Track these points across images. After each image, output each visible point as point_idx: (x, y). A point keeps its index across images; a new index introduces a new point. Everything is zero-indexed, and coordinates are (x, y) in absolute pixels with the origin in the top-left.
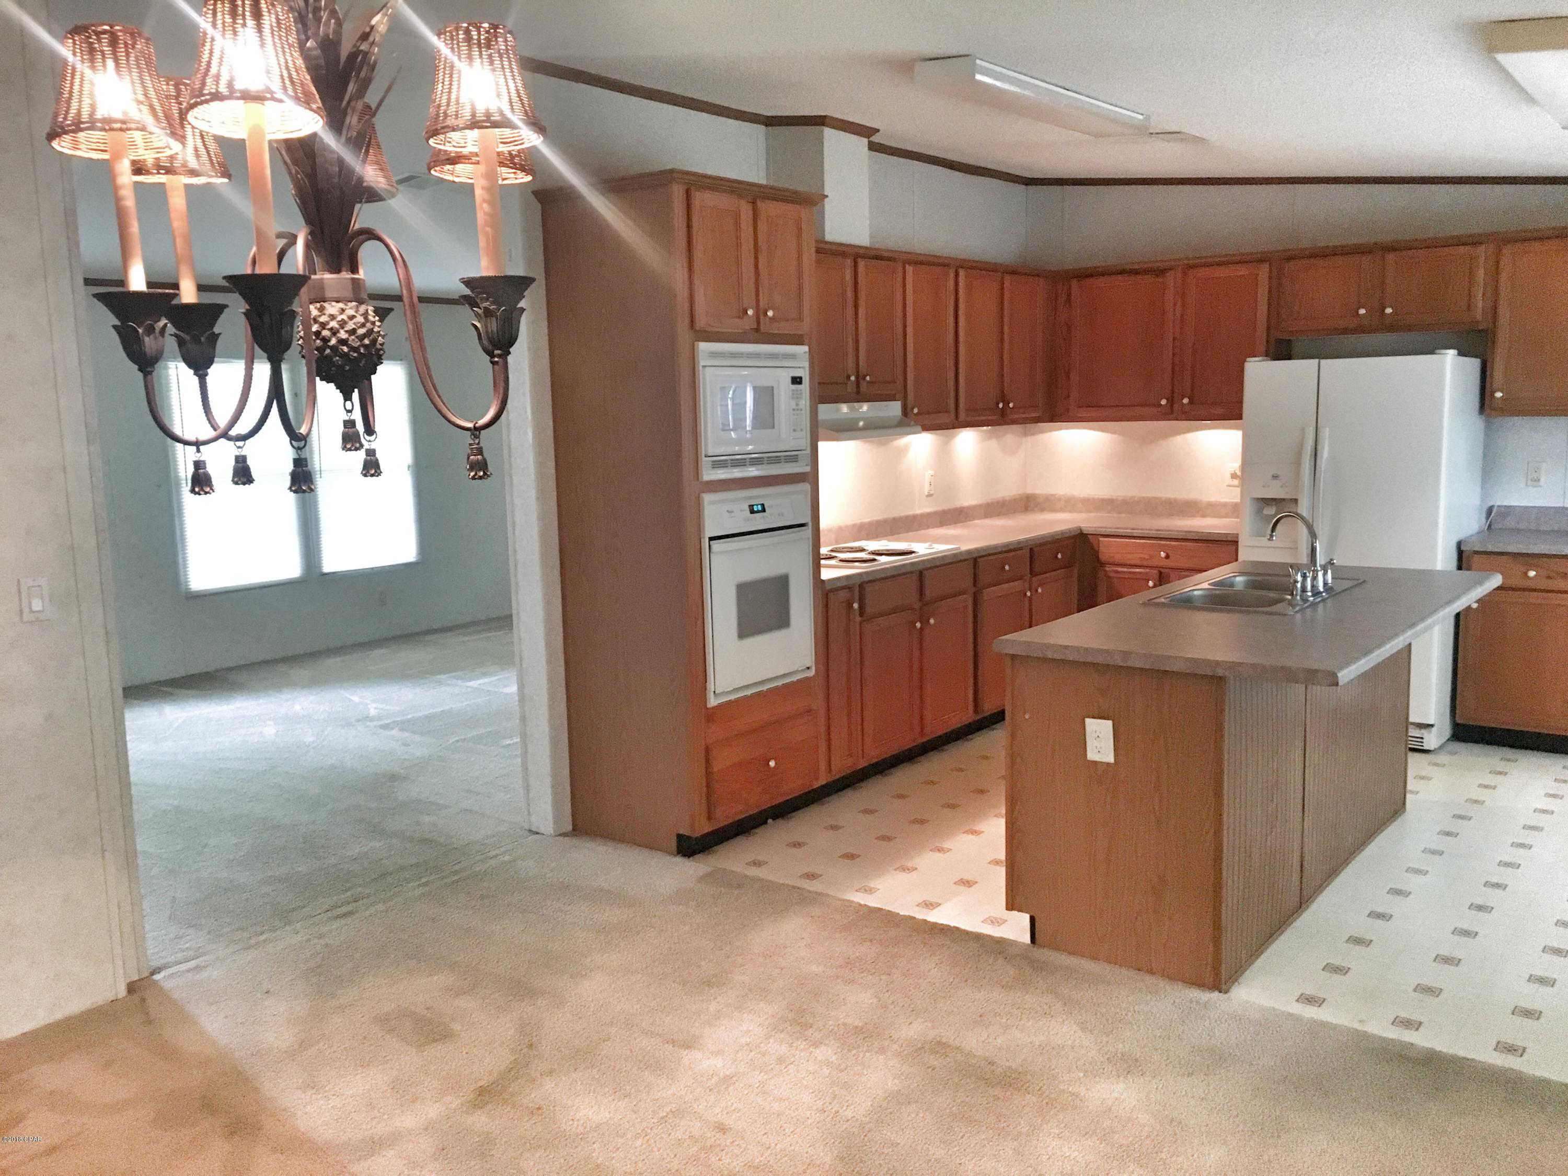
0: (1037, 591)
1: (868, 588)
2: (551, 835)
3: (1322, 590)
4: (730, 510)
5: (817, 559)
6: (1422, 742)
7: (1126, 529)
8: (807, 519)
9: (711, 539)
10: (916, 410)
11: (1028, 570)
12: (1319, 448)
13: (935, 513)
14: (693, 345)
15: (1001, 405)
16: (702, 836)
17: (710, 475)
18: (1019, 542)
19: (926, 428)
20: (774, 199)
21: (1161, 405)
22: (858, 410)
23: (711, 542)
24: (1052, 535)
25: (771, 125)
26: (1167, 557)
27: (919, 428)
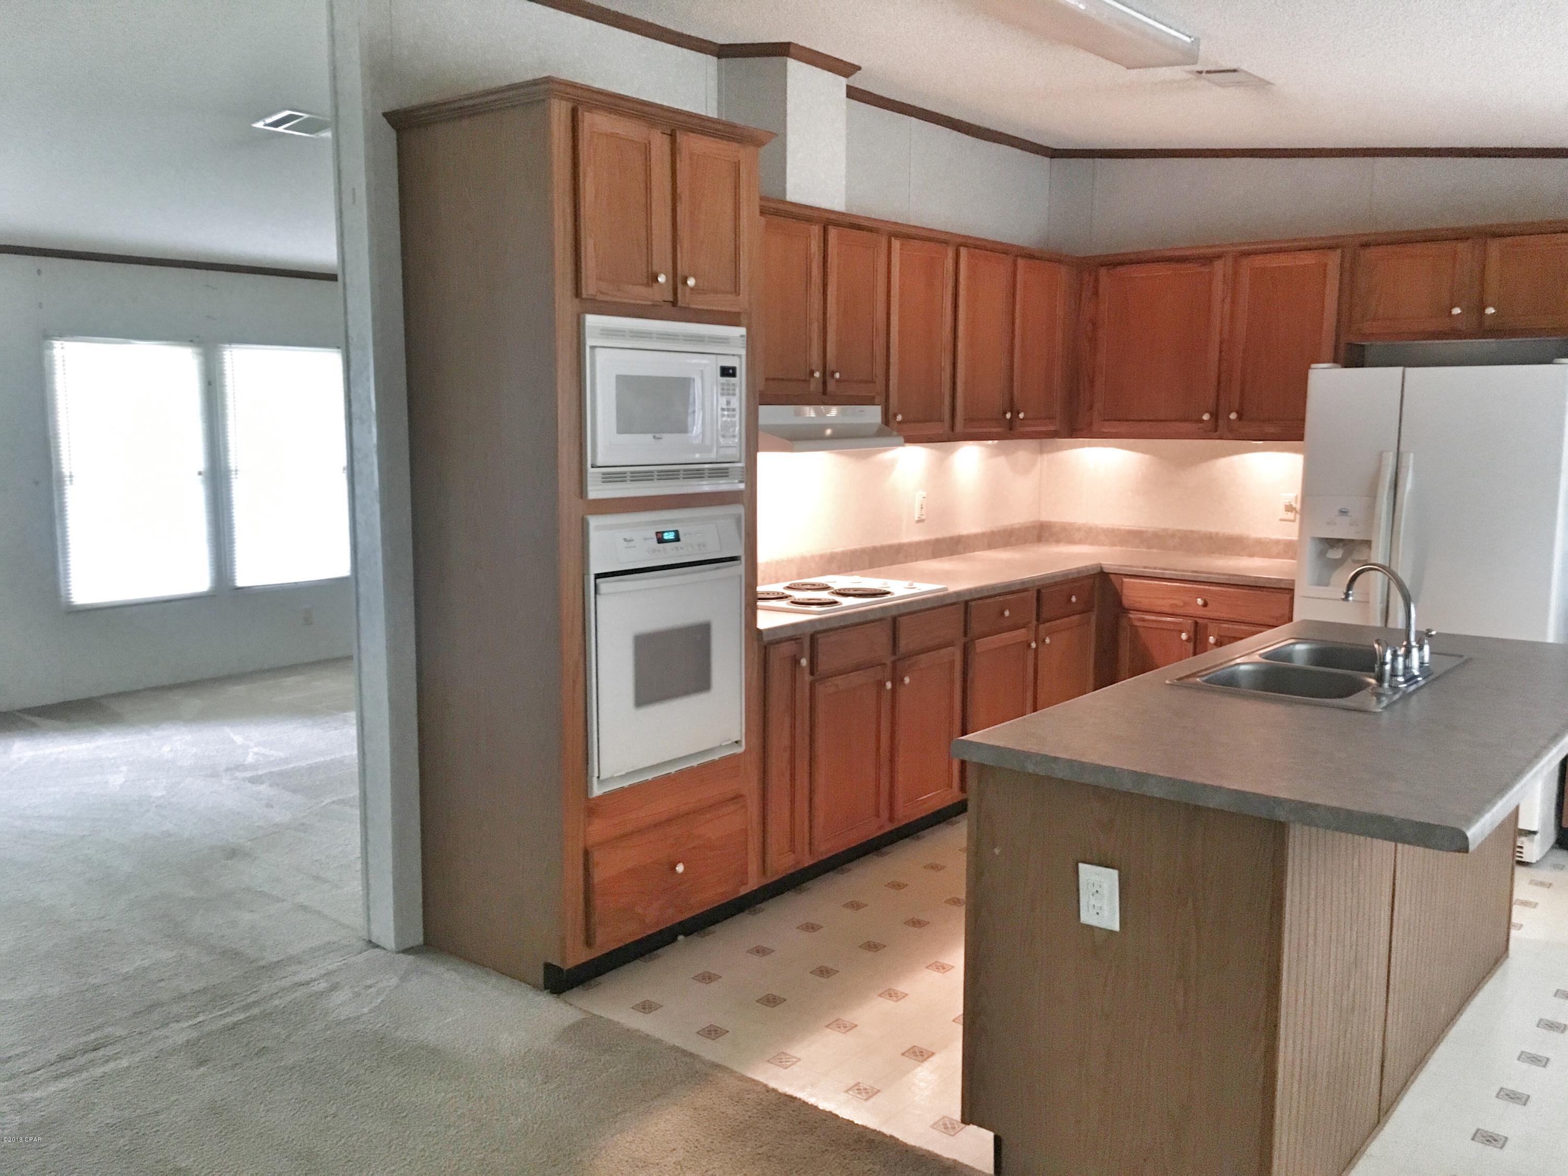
0: (1044, 641)
1: (821, 640)
2: (391, 951)
3: (1416, 673)
4: (628, 538)
5: (752, 601)
6: (1521, 853)
7: (1155, 568)
8: (739, 551)
9: (598, 576)
10: (899, 418)
11: (1034, 616)
12: (1401, 476)
13: (927, 543)
14: (579, 318)
15: (1008, 416)
16: (577, 967)
17: (596, 491)
18: (1023, 582)
19: (911, 440)
20: (703, 133)
21: (1204, 421)
22: (824, 415)
23: (598, 580)
24: (1065, 574)
25: (727, 56)
26: (1205, 604)
27: (902, 439)
